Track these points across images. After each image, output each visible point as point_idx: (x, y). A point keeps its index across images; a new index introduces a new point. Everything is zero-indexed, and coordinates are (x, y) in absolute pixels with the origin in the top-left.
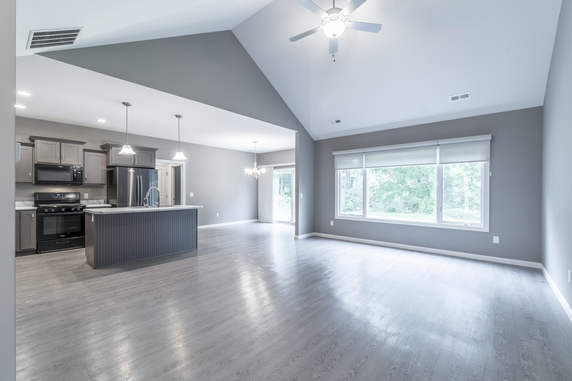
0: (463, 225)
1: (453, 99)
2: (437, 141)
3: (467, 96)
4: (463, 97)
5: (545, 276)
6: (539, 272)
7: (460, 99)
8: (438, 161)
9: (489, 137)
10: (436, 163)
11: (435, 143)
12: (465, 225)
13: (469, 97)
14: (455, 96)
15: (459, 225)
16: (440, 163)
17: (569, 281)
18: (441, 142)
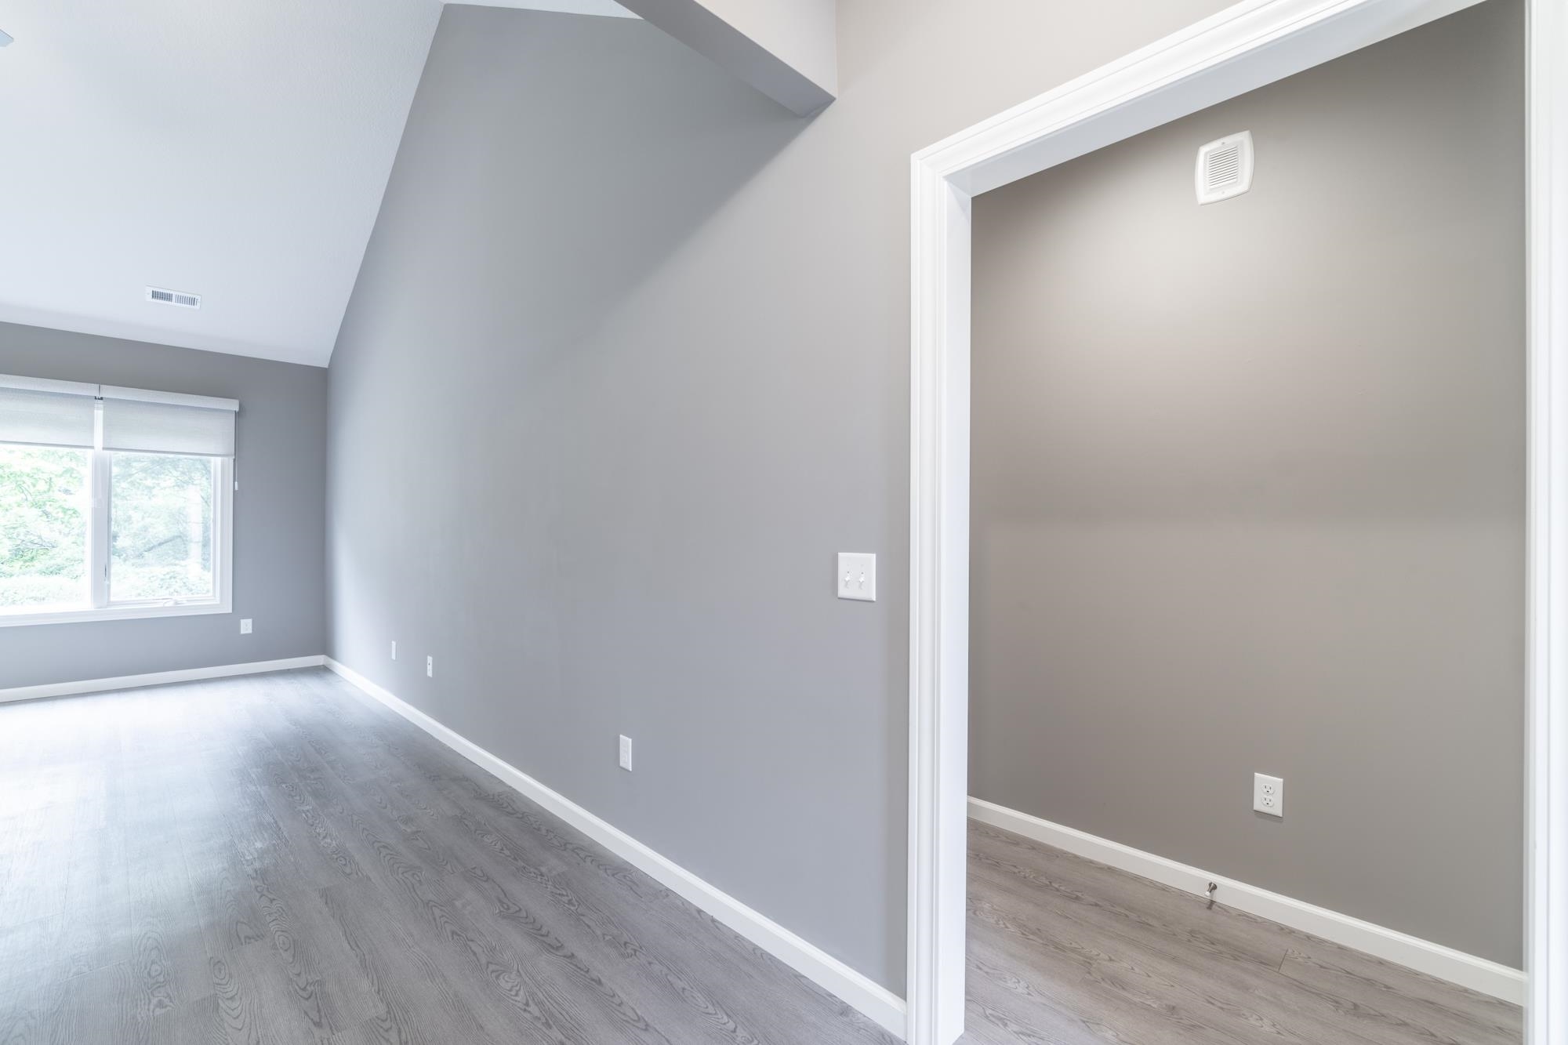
0: (170, 604)
1: (155, 295)
2: (97, 386)
3: (193, 301)
4: (181, 299)
5: (335, 671)
6: (323, 671)
7: (173, 303)
8: (98, 440)
9: (233, 405)
10: (92, 447)
11: (91, 390)
12: (176, 603)
13: (197, 307)
14: (161, 291)
15: (160, 605)
16: (104, 449)
17: (394, 657)
18: (109, 392)
